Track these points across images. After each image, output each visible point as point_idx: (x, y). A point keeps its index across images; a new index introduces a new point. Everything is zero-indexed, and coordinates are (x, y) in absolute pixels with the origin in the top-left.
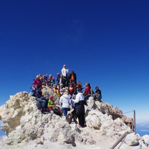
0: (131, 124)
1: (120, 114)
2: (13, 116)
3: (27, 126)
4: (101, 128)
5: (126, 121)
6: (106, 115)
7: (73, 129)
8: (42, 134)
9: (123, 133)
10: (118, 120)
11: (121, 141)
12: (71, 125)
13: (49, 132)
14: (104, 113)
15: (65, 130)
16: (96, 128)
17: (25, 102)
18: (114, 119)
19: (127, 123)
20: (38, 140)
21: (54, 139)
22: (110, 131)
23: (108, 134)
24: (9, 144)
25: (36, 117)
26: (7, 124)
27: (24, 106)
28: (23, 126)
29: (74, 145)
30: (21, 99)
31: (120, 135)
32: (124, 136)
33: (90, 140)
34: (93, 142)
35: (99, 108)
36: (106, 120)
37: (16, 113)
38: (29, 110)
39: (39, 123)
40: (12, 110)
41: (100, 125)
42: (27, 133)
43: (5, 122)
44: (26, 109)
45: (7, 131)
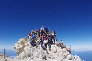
0: (69, 51)
1: (65, 47)
2: (21, 48)
3: (26, 51)
4: (57, 52)
5: (67, 49)
6: (59, 47)
7: (45, 53)
8: (33, 55)
9: (66, 54)
10: (64, 49)
11: (65, 57)
12: (45, 51)
13: (35, 54)
14: (58, 46)
15: (42, 53)
16: (55, 52)
17: (26, 42)
18: (62, 49)
19: (67, 50)
20: (31, 57)
21: (38, 57)
22: (61, 54)
23: (60, 55)
24: (19, 59)
25: (30, 48)
26: (18, 51)
27: (25, 43)
28: (25, 52)
29: (46, 59)
30: (24, 41)
31: (65, 55)
32: (67, 56)
33: (52, 57)
34: (54, 58)
35: (56, 44)
36: (59, 49)
37: (22, 46)
38: (27, 45)
39: (32, 50)
40: (20, 45)
41: (56, 51)
42: (26, 54)
43: (17, 50)
44: (26, 44)
45: (18, 54)
